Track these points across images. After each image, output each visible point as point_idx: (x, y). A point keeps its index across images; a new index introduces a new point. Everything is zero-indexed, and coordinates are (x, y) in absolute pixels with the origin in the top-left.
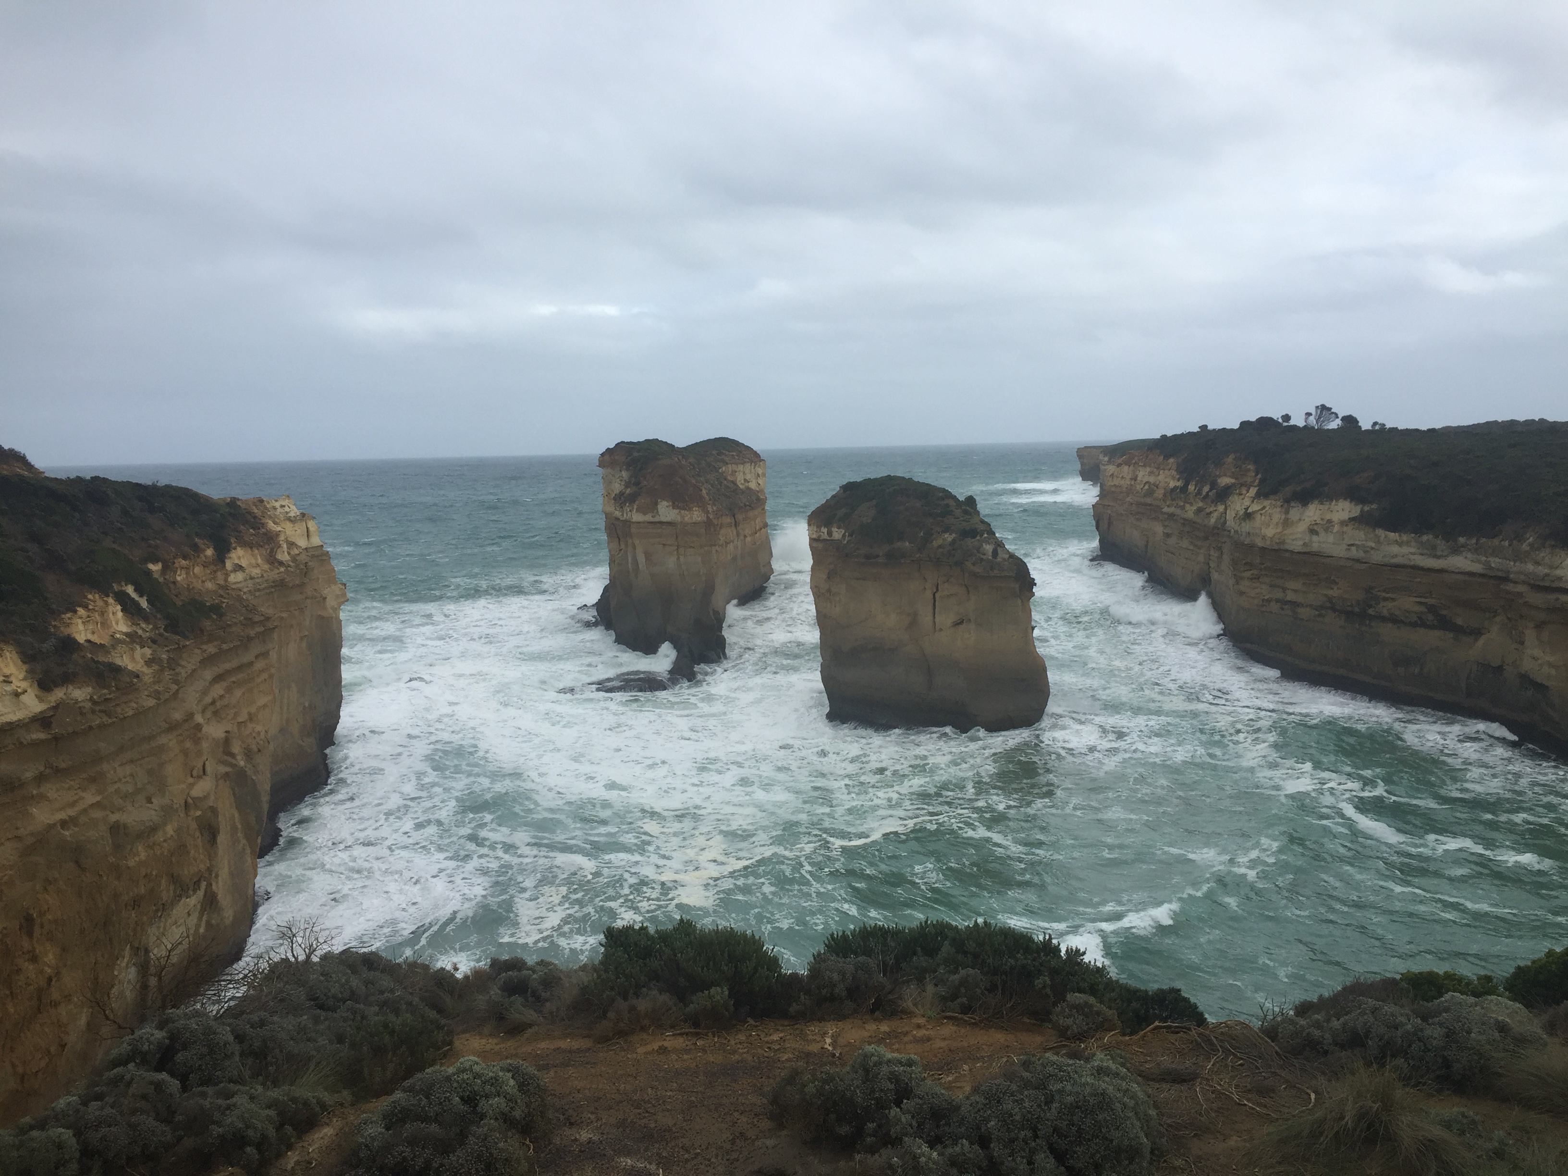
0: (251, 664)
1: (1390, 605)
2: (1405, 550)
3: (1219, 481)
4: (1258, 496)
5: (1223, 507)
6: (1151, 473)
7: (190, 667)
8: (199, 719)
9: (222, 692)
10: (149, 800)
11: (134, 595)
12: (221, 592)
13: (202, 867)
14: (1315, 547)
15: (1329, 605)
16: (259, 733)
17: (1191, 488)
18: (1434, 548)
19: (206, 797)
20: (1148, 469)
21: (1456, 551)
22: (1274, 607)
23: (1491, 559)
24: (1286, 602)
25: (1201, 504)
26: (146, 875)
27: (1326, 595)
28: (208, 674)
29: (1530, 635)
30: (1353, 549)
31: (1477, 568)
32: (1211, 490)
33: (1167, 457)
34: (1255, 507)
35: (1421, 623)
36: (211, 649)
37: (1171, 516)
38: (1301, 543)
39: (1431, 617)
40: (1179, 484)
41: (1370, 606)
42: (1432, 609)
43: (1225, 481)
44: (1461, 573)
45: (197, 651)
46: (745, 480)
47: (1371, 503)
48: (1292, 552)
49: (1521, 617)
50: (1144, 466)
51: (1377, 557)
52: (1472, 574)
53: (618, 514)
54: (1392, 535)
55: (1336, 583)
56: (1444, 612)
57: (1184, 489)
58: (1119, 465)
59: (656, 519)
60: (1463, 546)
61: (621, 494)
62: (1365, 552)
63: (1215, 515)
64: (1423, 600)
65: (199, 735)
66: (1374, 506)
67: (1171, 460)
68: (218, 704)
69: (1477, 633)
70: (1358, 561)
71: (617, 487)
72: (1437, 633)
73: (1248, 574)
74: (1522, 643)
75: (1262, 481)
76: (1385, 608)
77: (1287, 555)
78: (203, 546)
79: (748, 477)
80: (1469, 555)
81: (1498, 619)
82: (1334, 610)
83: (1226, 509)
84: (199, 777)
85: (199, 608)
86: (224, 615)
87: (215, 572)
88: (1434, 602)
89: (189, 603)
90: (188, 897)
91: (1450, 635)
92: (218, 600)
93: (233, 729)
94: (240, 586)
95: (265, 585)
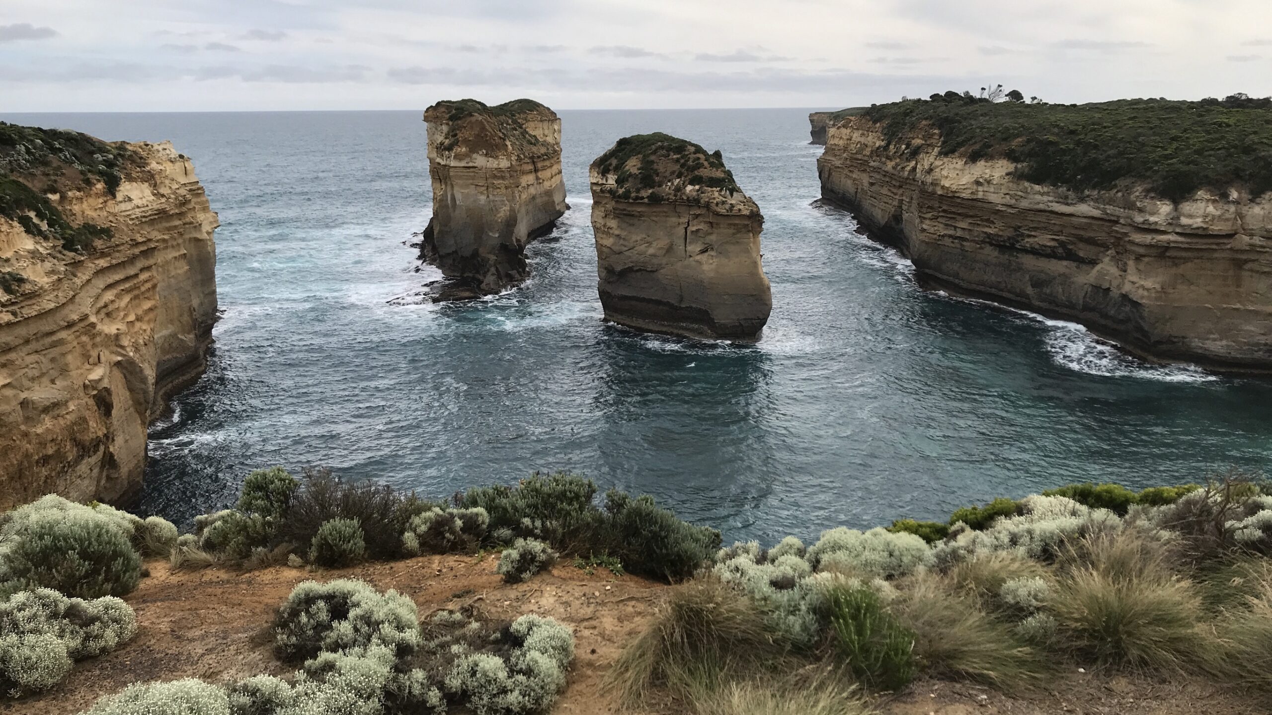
0: (136, 275)
1: (1031, 240)
2: (1045, 198)
3: (913, 142)
4: (940, 153)
5: (914, 162)
6: (863, 134)
7: (85, 278)
8: (93, 319)
9: (113, 298)
10: (53, 382)
11: (36, 220)
12: (111, 218)
13: (100, 434)
14: (980, 195)
15: (988, 240)
16: (145, 330)
17: (892, 147)
18: (1066, 197)
19: (100, 380)
20: (861, 132)
21: (1082, 200)
22: (948, 241)
23: (1107, 207)
24: (957, 238)
25: (898, 160)
26: (53, 440)
27: (986, 233)
28: (101, 283)
29: (1131, 263)
30: (1008, 197)
31: (1096, 213)
32: (906, 149)
33: (875, 122)
34: (938, 163)
35: (1051, 254)
36: (103, 263)
37: (876, 170)
38: (970, 191)
39: (1060, 250)
40: (883, 143)
41: (1018, 242)
42: (1062, 244)
43: (917, 142)
44: (1085, 217)
45: (90, 265)
46: (544, 135)
47: (1022, 162)
48: (963, 199)
49: (1126, 251)
50: (857, 129)
51: (1024, 204)
52: (1093, 218)
53: (438, 160)
54: (1037, 188)
55: (993, 223)
56: (1070, 247)
57: (886, 148)
58: (839, 128)
59: (471, 164)
60: (1088, 196)
61: (442, 144)
62: (1016, 200)
63: (908, 168)
64: (1057, 238)
65: (94, 331)
66: (1025, 164)
67: (878, 125)
68: (111, 308)
69: (1093, 263)
70: (1010, 206)
71: (440, 138)
72: (1065, 263)
73: (929, 215)
74: (1125, 271)
75: (944, 143)
76: (1028, 242)
77: (959, 201)
78: (95, 182)
79: (546, 132)
80: (1092, 203)
81: (1109, 252)
82: (991, 244)
83: (916, 164)
84: (95, 364)
85: (92, 230)
86: (113, 236)
87: (105, 202)
88: (1063, 238)
89: (84, 226)
90: (89, 457)
91: (1074, 264)
92: (108, 224)
93: (123, 327)
94: (128, 213)
95: (150, 213)
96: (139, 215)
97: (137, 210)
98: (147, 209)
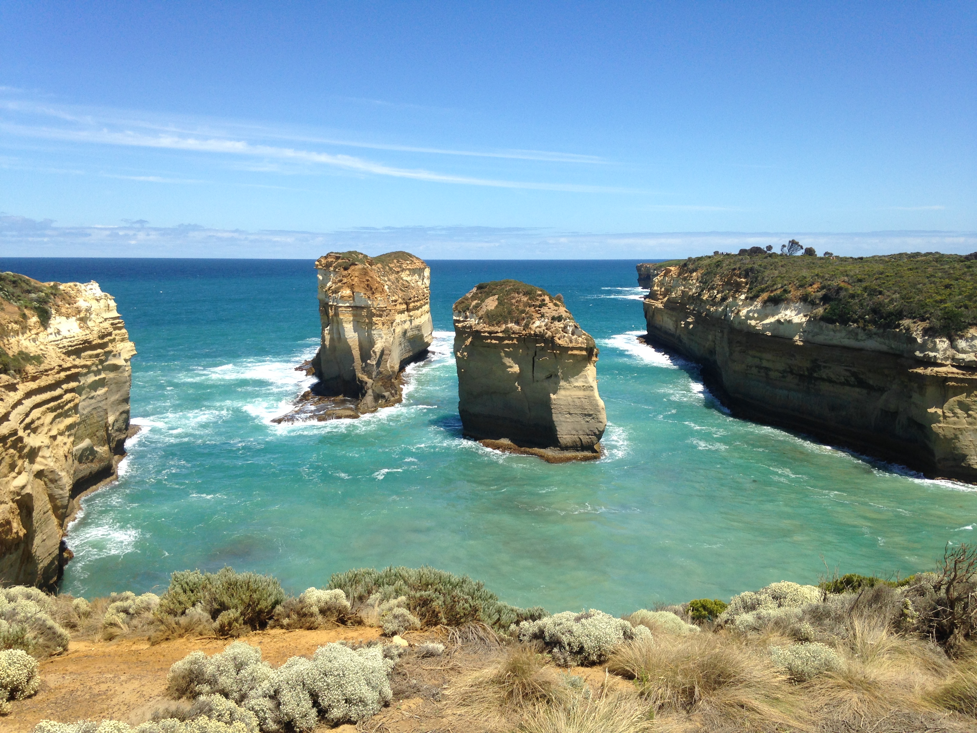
0: (61, 396)
1: (827, 371)
2: (838, 335)
4: (747, 298)
8: (21, 433)
9: (39, 415)
12: (42, 347)
15: (788, 370)
16: (65, 444)
18: (857, 334)
19: (23, 487)
21: (870, 336)
22: (754, 370)
24: (762, 368)
27: (787, 364)
28: (28, 403)
30: (805, 334)
31: (884, 348)
32: (719, 293)
33: (692, 271)
35: (847, 383)
36: (33, 385)
37: (692, 311)
38: (772, 329)
39: (853, 379)
40: (698, 290)
41: (815, 372)
42: (854, 374)
44: (874, 351)
45: (22, 387)
46: (415, 280)
48: (767, 336)
50: (677, 278)
51: (820, 339)
52: (880, 352)
56: (862, 376)
57: (701, 293)
59: (353, 305)
60: (875, 334)
62: (813, 336)
64: (850, 369)
65: (21, 445)
67: (694, 274)
68: (37, 423)
69: (881, 390)
70: (808, 342)
72: (857, 390)
73: (738, 349)
75: (750, 289)
76: (824, 374)
77: (764, 337)
78: (30, 315)
79: (417, 278)
80: (879, 340)
82: (792, 374)
84: (20, 473)
85: (25, 357)
86: (43, 362)
87: (37, 334)
88: (855, 370)
89: (19, 354)
90: (10, 554)
91: (865, 391)
92: (40, 352)
93: (47, 441)
94: (56, 343)
95: (75, 343)
96: (66, 344)
97: (64, 340)
98: (73, 339)
